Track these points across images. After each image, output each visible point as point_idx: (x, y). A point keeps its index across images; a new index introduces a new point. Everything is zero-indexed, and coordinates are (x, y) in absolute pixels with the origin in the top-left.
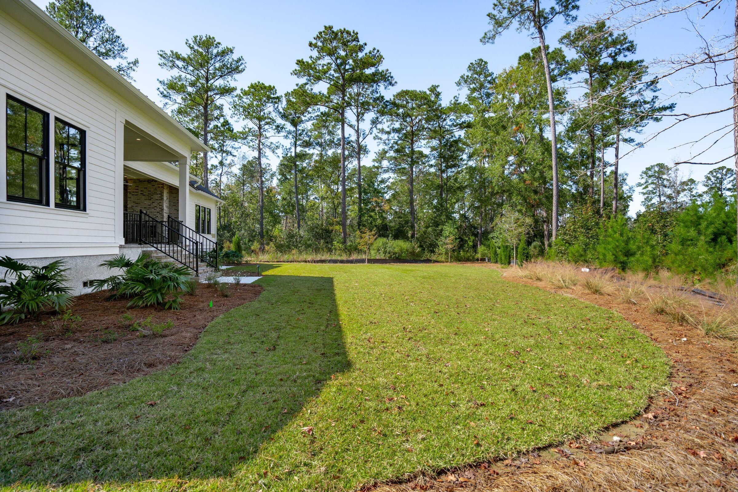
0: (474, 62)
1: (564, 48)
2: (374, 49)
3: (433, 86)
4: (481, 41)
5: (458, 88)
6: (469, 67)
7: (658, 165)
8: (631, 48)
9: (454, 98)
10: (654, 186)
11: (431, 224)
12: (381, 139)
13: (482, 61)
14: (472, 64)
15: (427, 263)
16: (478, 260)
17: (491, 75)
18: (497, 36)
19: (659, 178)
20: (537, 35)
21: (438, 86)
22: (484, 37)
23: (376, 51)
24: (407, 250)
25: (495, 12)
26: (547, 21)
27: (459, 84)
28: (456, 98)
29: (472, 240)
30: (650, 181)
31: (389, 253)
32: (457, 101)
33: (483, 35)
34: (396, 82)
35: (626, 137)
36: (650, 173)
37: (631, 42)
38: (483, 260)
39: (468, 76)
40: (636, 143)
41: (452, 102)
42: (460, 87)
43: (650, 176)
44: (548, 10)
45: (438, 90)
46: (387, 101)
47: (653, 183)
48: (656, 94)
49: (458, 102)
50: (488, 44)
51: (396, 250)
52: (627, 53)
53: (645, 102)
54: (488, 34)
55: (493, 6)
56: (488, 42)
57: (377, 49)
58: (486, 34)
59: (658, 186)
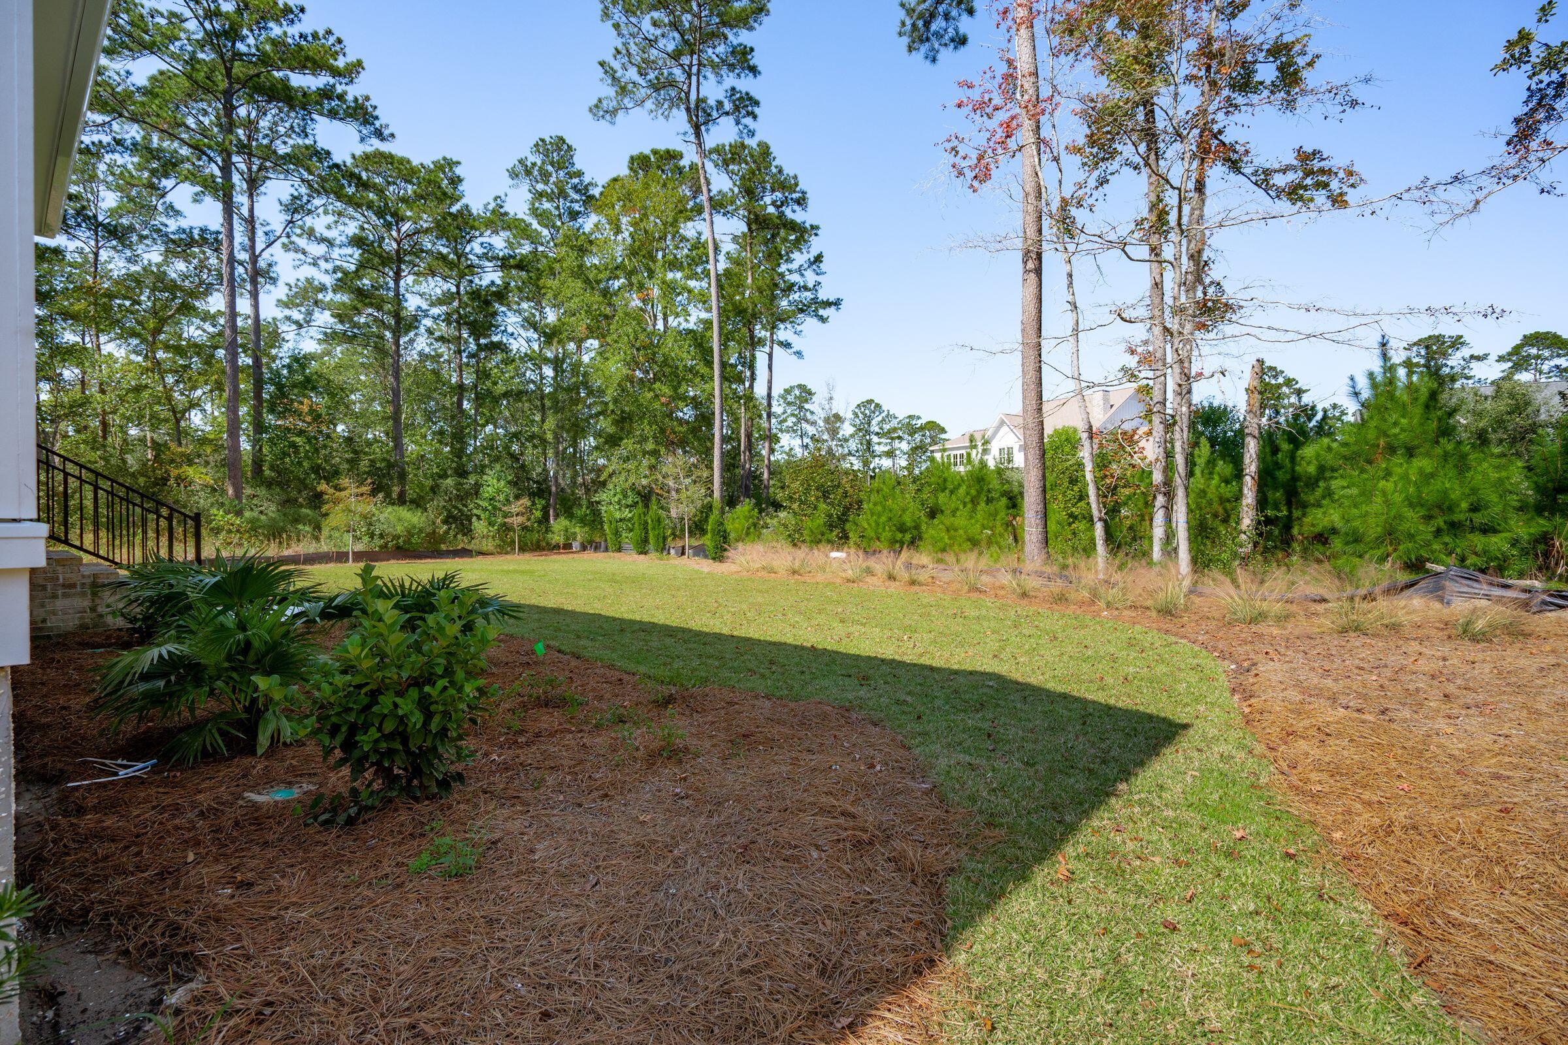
0: (548, 140)
1: (709, 166)
2: (329, 32)
3: (445, 159)
4: (591, 110)
5: (511, 182)
6: (537, 145)
7: (800, 386)
8: (801, 202)
9: (495, 199)
10: (794, 420)
11: (449, 472)
12: (304, 253)
13: (564, 142)
14: (543, 140)
15: (462, 557)
16: (557, 547)
17: (579, 174)
18: (621, 113)
19: (801, 408)
20: (692, 138)
21: (459, 163)
22: (597, 106)
23: (332, 40)
24: (421, 531)
25: (616, 65)
26: (709, 119)
27: (513, 174)
28: (499, 201)
29: (539, 506)
30: (789, 411)
31: (381, 536)
32: (501, 207)
33: (595, 101)
34: (392, 135)
35: (782, 339)
36: (790, 398)
37: (804, 193)
38: (567, 546)
39: (534, 164)
40: (794, 350)
41: (491, 207)
42: (515, 182)
43: (789, 404)
44: (712, 102)
45: (458, 171)
46: (337, 166)
47: (793, 415)
48: (819, 278)
49: (502, 210)
50: (602, 121)
51: (399, 529)
52: (796, 207)
53: (806, 288)
54: (605, 103)
55: (614, 51)
56: (603, 117)
57: (338, 33)
58: (600, 101)
59: (799, 420)
